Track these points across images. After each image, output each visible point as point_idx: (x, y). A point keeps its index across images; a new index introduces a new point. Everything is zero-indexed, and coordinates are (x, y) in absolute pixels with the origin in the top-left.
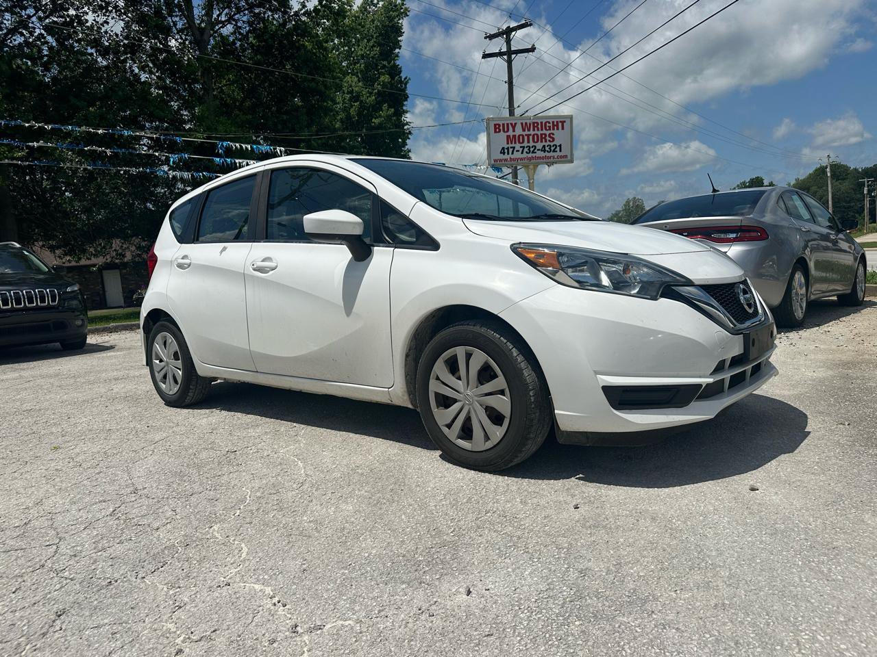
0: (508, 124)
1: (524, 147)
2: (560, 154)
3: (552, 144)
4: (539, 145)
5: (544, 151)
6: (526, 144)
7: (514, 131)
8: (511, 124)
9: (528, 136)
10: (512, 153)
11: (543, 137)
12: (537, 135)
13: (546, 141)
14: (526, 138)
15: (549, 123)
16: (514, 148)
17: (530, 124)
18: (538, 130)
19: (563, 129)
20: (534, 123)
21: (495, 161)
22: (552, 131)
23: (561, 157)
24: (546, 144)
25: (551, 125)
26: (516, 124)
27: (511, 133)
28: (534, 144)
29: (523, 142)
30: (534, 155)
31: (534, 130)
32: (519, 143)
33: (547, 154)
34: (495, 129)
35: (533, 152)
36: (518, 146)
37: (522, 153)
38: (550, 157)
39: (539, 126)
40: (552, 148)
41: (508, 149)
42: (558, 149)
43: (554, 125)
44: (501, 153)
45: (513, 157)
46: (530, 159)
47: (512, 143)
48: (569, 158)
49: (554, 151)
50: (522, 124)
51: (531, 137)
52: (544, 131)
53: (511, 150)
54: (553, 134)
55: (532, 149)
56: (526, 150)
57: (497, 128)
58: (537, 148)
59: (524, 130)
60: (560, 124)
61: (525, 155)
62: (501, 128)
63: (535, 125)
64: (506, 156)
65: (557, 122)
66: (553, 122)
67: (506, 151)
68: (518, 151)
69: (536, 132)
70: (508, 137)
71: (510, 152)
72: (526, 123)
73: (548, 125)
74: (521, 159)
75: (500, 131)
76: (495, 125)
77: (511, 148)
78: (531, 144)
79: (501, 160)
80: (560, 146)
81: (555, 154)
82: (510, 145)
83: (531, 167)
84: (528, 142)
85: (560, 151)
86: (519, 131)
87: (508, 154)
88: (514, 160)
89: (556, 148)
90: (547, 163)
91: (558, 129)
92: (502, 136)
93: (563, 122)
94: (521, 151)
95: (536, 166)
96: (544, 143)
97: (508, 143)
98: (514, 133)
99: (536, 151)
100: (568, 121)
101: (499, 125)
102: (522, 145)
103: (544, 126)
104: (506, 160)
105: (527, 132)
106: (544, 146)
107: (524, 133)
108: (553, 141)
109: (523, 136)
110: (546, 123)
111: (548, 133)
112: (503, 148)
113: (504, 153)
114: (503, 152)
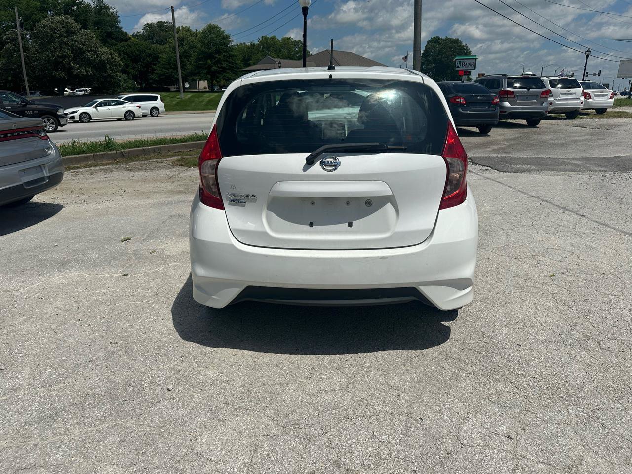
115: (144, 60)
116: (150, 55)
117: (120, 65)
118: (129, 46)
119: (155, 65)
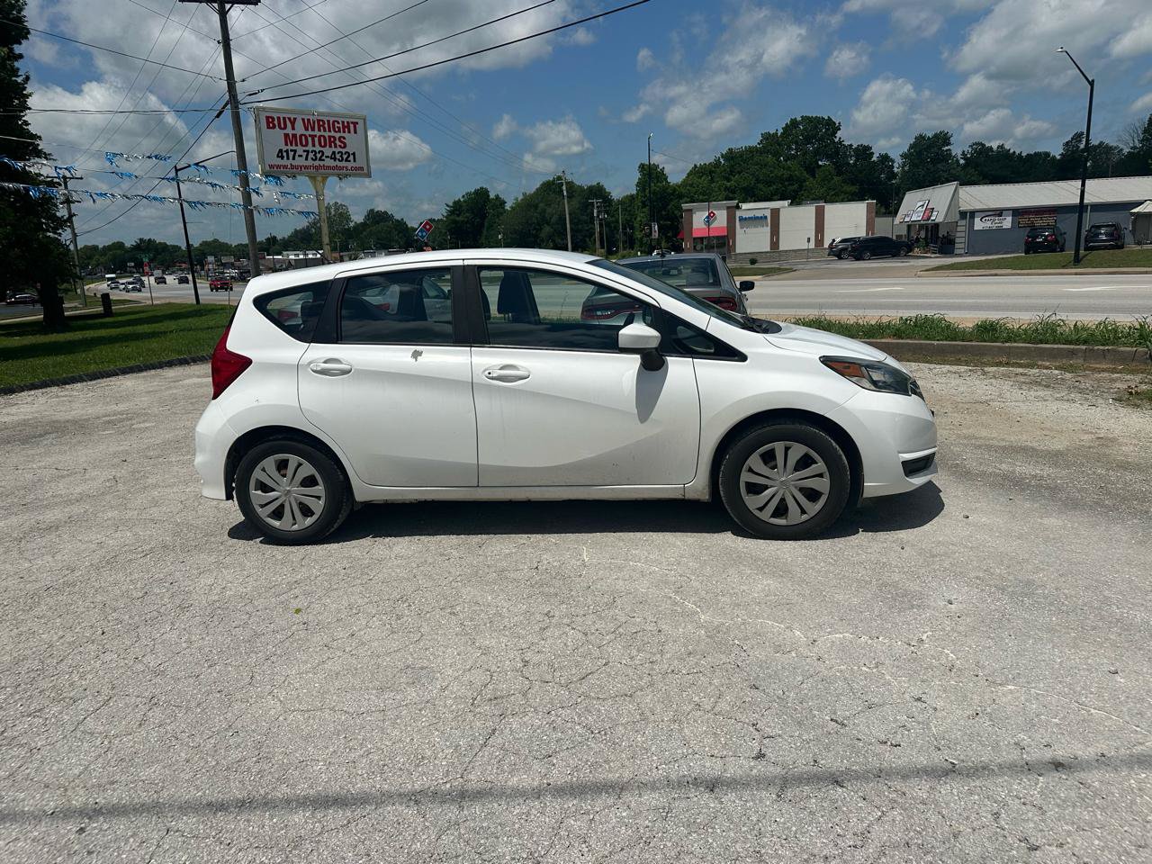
0: (284, 118)
1: (308, 152)
2: (354, 165)
3: (344, 151)
4: (328, 151)
5: (335, 159)
6: (310, 148)
7: (293, 129)
8: (289, 119)
9: (313, 137)
10: (294, 159)
11: (332, 141)
12: (324, 137)
13: (335, 147)
14: (310, 139)
15: (338, 123)
16: (295, 151)
17: (314, 122)
18: (325, 131)
19: (355, 132)
20: (319, 121)
21: (271, 166)
22: (342, 134)
23: (356, 169)
24: (337, 150)
25: (341, 126)
26: (295, 119)
27: (289, 130)
28: (322, 149)
29: (307, 145)
30: (322, 163)
31: (319, 130)
32: (302, 146)
33: (338, 163)
34: (268, 123)
35: (320, 159)
36: (300, 150)
37: (306, 159)
38: (342, 168)
39: (326, 126)
40: (345, 157)
41: (287, 151)
42: (351, 158)
43: (344, 127)
44: (278, 156)
45: (294, 163)
46: (317, 168)
47: (291, 145)
48: (365, 171)
49: (347, 160)
50: (303, 120)
51: (316, 139)
52: (332, 133)
53: (291, 154)
54: (344, 138)
55: (319, 156)
56: (311, 155)
57: (270, 122)
58: (326, 154)
59: (307, 129)
60: (352, 126)
61: (310, 162)
62: (276, 122)
63: (321, 124)
64: (285, 162)
65: (348, 122)
66: (343, 122)
67: (285, 154)
68: (300, 156)
69: (322, 133)
70: (286, 136)
71: (291, 158)
72: (309, 120)
73: (336, 125)
74: (306, 167)
75: (274, 127)
76: (267, 118)
77: (292, 150)
78: (318, 148)
79: (278, 167)
80: (354, 154)
81: (349, 165)
82: (289, 148)
83: (319, 179)
84: (314, 145)
85: (355, 161)
86: (300, 129)
87: (288, 158)
88: (296, 167)
89: (349, 156)
90: (338, 175)
91: (349, 132)
92: (278, 135)
93: (355, 124)
94: (304, 156)
95: (325, 179)
96: (334, 149)
97: (286, 144)
98: (294, 132)
99: (324, 158)
100: (361, 122)
101: (273, 119)
102: (304, 148)
103: (332, 126)
104: (285, 167)
105: (310, 132)
106: (334, 153)
107: (307, 133)
108: (345, 147)
109: (305, 135)
110: (334, 122)
111: (337, 135)
112: (281, 151)
113: (282, 158)
114: (280, 154)
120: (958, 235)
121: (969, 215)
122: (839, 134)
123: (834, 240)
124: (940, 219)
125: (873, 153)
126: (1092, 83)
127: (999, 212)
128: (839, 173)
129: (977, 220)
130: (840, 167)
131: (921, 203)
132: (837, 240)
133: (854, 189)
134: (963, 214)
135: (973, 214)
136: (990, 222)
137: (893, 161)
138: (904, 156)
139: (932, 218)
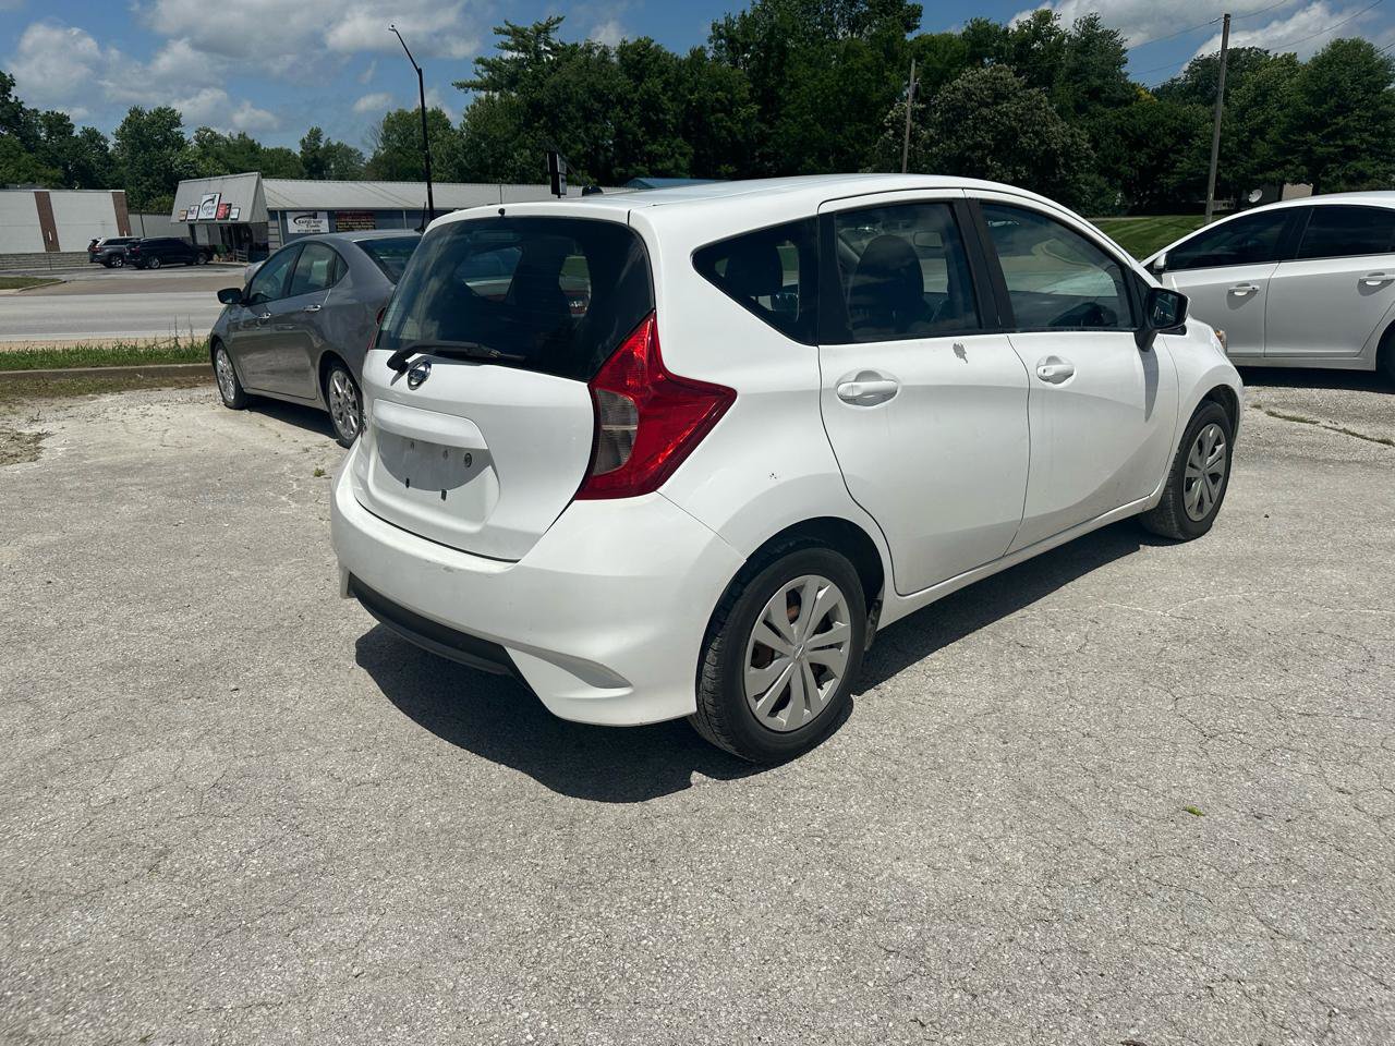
115: (1157, 142)
116: (1173, 131)
117: (1088, 157)
118: (1131, 115)
119: (1179, 152)
120: (271, 238)
121: (279, 215)
122: (14, 92)
123: (95, 242)
124: (245, 218)
125: (72, 126)
126: (420, 71)
127: (313, 213)
128: (30, 150)
129: (290, 221)
130: (29, 142)
131: (209, 197)
132: (101, 242)
133: (59, 173)
134: (273, 213)
135: (284, 213)
136: (305, 225)
137: (106, 141)
138: (117, 135)
139: (232, 217)
